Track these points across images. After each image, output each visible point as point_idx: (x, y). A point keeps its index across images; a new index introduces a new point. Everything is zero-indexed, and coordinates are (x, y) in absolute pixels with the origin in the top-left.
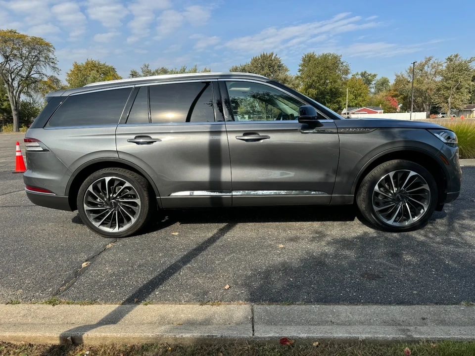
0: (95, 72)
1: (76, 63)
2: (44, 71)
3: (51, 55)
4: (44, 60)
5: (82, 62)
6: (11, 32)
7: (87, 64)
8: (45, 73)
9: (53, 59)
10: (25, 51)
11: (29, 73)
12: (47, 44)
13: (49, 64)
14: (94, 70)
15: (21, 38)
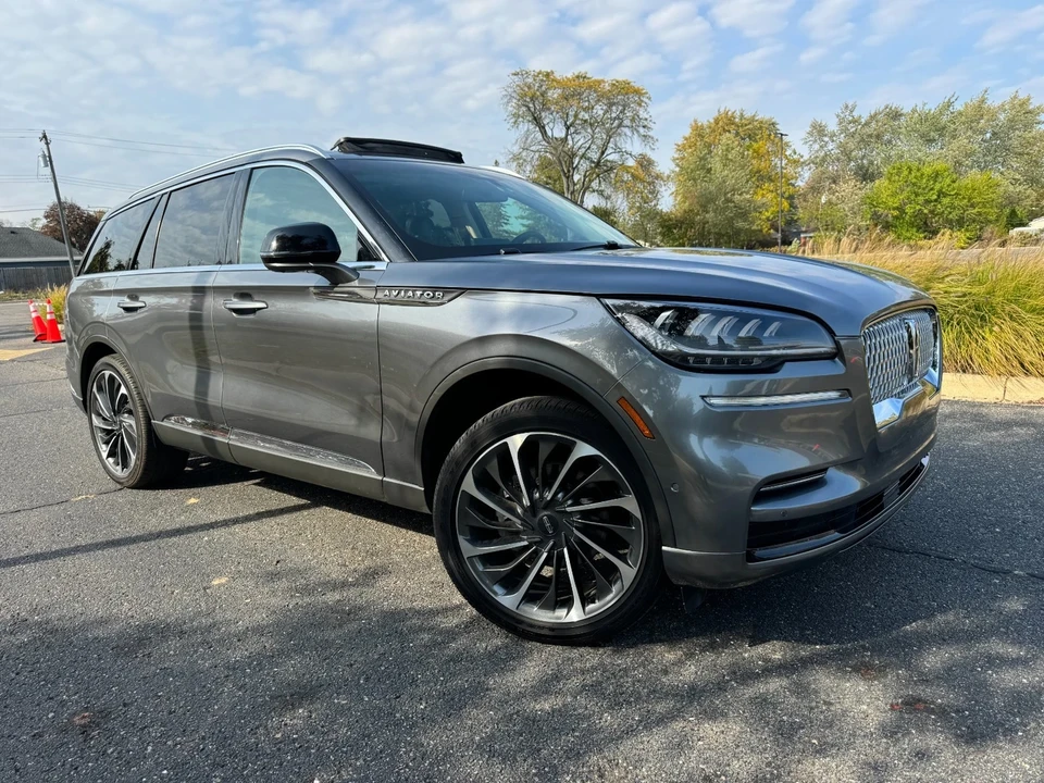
0: (731, 136)
1: (695, 121)
2: (628, 147)
3: (643, 114)
4: (629, 124)
5: (707, 119)
6: (578, 77)
7: (717, 121)
8: (629, 149)
9: (646, 119)
10: (599, 110)
11: (603, 153)
12: (638, 92)
13: (638, 132)
14: (729, 131)
15: (594, 86)
